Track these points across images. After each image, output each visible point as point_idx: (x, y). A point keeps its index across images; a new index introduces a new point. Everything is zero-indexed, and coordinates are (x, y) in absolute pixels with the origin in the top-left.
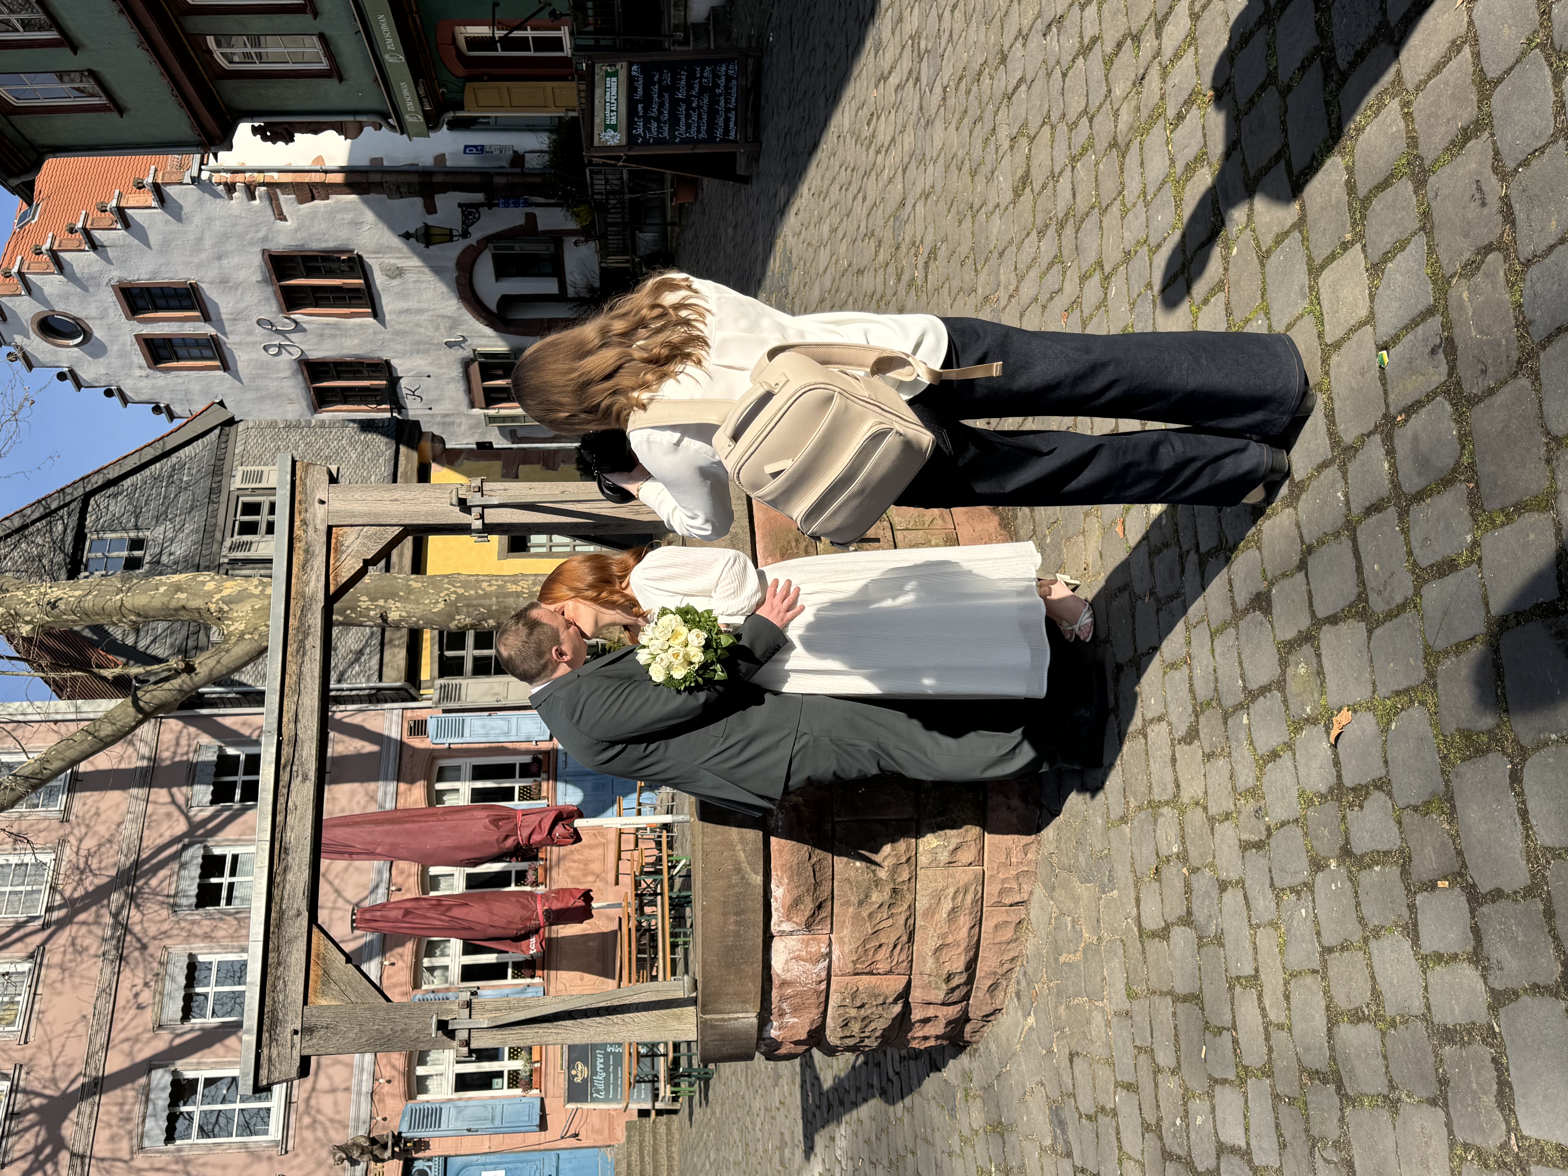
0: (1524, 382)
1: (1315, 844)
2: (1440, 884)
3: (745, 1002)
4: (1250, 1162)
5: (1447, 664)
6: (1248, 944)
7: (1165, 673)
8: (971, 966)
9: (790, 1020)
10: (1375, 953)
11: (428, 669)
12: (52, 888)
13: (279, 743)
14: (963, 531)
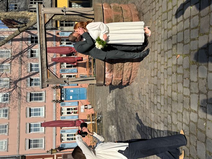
0: (208, 16)
1: (173, 70)
2: (187, 79)
3: (102, 81)
4: (161, 104)
5: (192, 52)
6: (163, 81)
7: (158, 44)
8: (130, 77)
9: (107, 82)
10: (178, 85)
11: (58, 26)
12: (11, 55)
13: (40, 45)
14: (133, 19)
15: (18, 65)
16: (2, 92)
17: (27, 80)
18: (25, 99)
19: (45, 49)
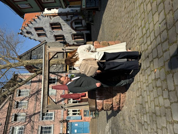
0: (174, 27)
1: (153, 85)
2: (165, 90)
3: (94, 105)
4: (147, 123)
5: (166, 63)
6: (147, 98)
8: (120, 101)
9: (99, 107)
10: (159, 98)
11: (68, 69)
12: (30, 93)
13: (44, 76)
15: (34, 102)
16: (19, 126)
17: (40, 115)
18: (36, 132)
19: (48, 80)
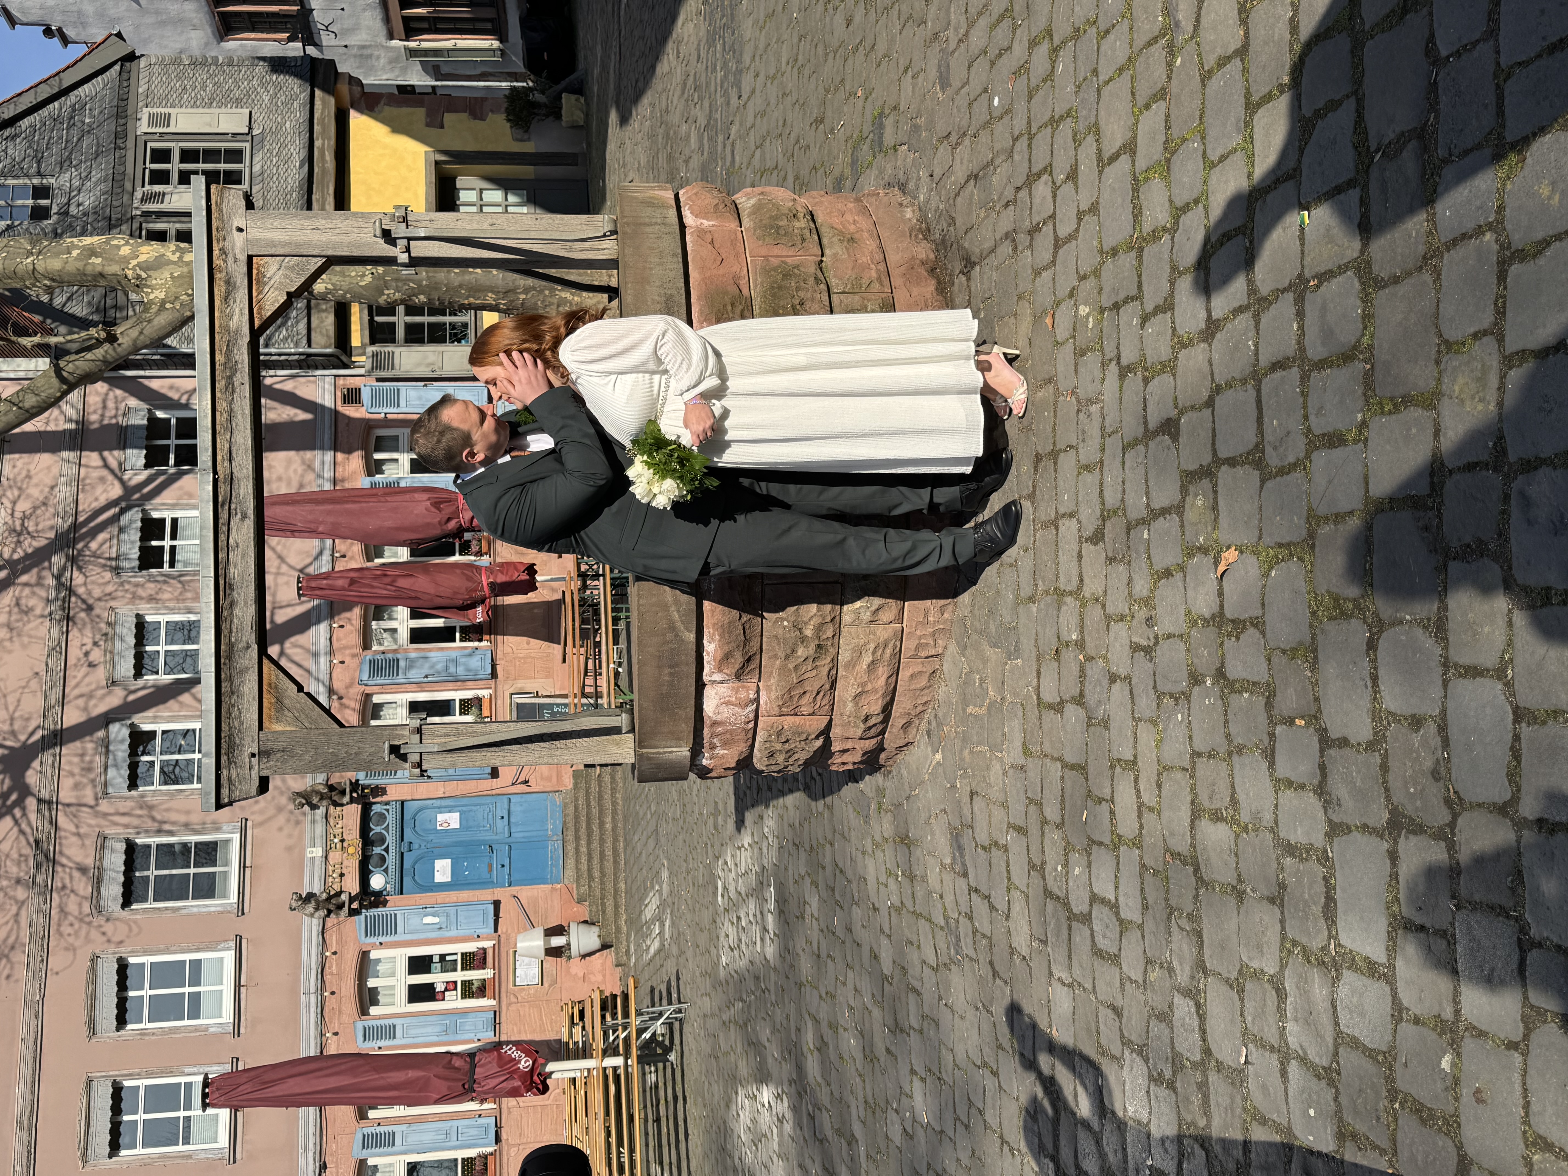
0: (1427, 278)
1: (1196, 661)
2: (1298, 722)
3: (678, 739)
4: (1117, 914)
5: (1325, 530)
6: (1129, 733)
7: (1079, 474)
8: (887, 710)
9: (720, 751)
10: (1237, 767)
11: (357, 336)
13: (215, 482)
14: (900, 296)
15: (43, 631)
17: (106, 744)
18: (84, 887)
19: (251, 512)
